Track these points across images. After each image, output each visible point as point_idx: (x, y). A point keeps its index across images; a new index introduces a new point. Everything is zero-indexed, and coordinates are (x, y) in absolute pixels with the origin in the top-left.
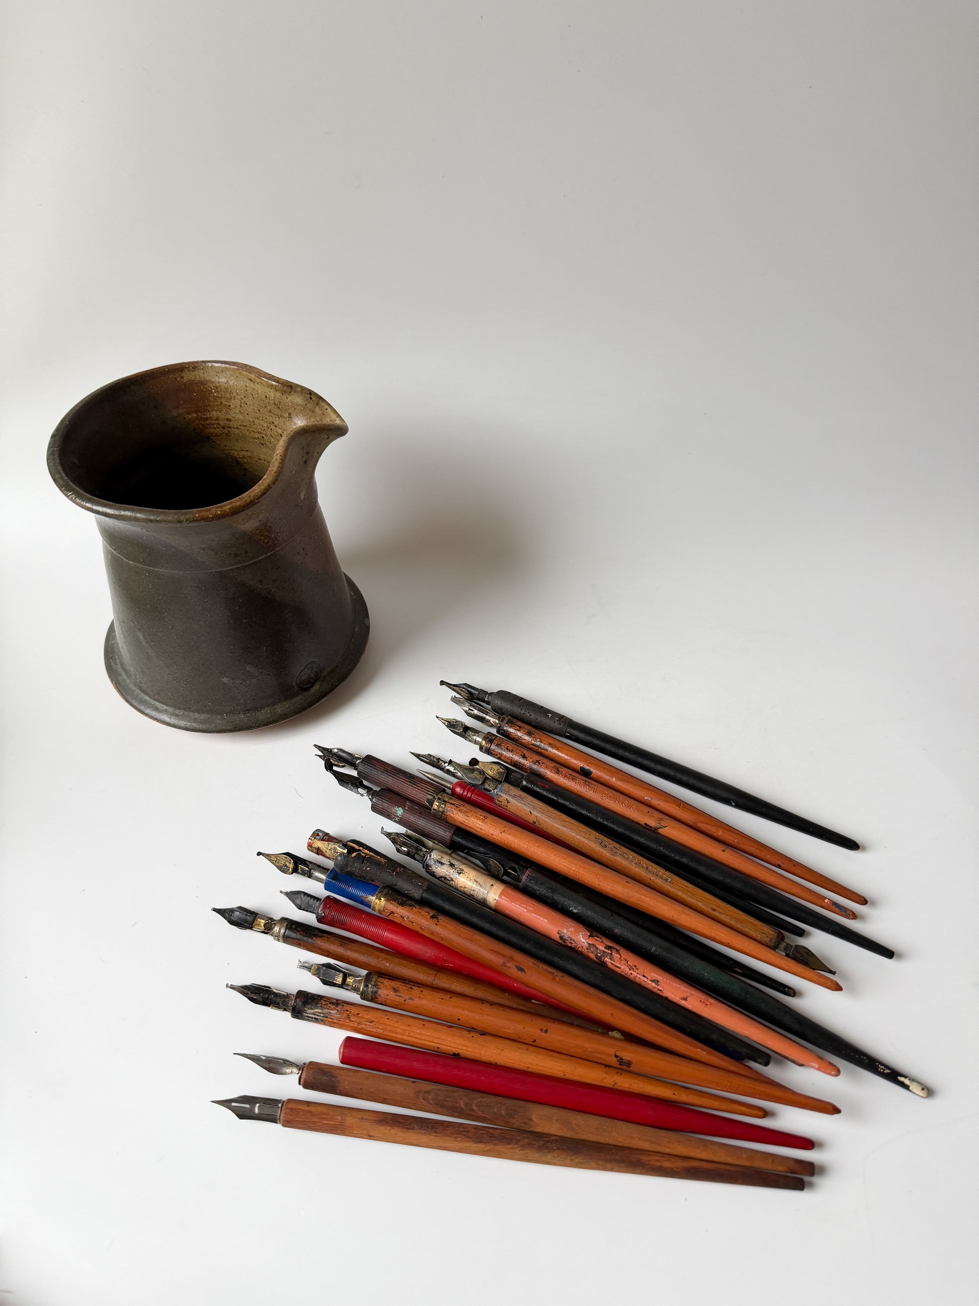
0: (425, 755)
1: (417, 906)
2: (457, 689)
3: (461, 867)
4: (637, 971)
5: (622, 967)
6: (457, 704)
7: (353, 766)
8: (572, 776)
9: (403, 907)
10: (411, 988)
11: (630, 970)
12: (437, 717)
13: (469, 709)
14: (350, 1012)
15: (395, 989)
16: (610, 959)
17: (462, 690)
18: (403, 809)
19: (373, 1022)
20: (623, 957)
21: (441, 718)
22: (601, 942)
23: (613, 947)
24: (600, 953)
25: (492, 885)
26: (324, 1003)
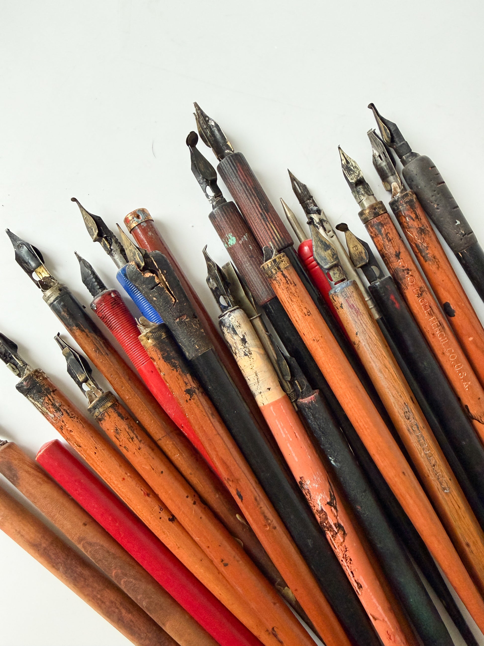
0: (300, 183)
1: (179, 370)
2: (382, 124)
3: (251, 349)
4: (348, 564)
5: (338, 550)
6: (371, 141)
7: (220, 153)
8: (432, 309)
9: (165, 363)
10: (132, 439)
11: (343, 557)
12: (339, 148)
13: (380, 156)
14: (65, 425)
15: (117, 430)
16: (332, 536)
17: (385, 130)
18: (237, 240)
19: (80, 446)
20: (346, 543)
21: (342, 150)
22: (335, 516)
23: (343, 527)
24: (326, 524)
25: (269, 389)
26: (46, 400)
